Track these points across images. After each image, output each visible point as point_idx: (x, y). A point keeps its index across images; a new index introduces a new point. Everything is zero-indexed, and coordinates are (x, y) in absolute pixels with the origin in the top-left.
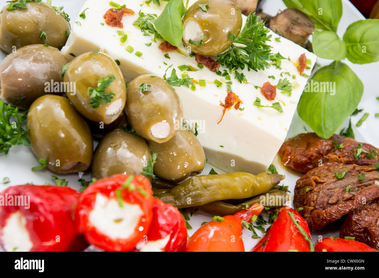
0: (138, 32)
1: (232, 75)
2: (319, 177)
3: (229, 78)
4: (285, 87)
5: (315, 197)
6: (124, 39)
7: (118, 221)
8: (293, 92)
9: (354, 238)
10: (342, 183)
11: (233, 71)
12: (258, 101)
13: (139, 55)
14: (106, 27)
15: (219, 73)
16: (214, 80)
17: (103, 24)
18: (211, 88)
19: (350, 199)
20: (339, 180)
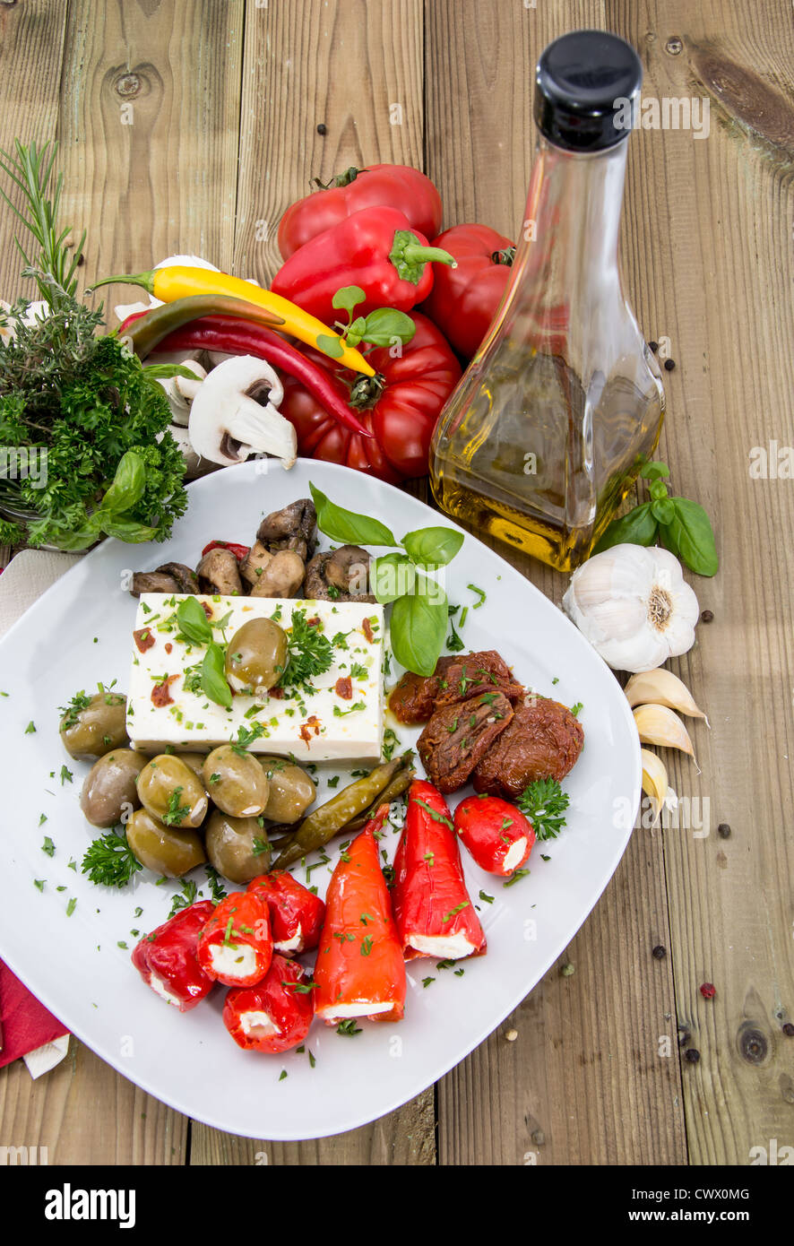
0: (191, 696)
1: (301, 692)
2: (433, 738)
3: (299, 698)
4: (359, 672)
5: (436, 764)
6: (180, 717)
7: (240, 959)
8: (370, 672)
9: (486, 795)
10: (456, 737)
11: (301, 685)
12: (337, 710)
13: (201, 726)
14: (157, 709)
15: (287, 697)
16: (284, 710)
17: (153, 710)
18: (285, 720)
19: (469, 755)
20: (454, 732)
